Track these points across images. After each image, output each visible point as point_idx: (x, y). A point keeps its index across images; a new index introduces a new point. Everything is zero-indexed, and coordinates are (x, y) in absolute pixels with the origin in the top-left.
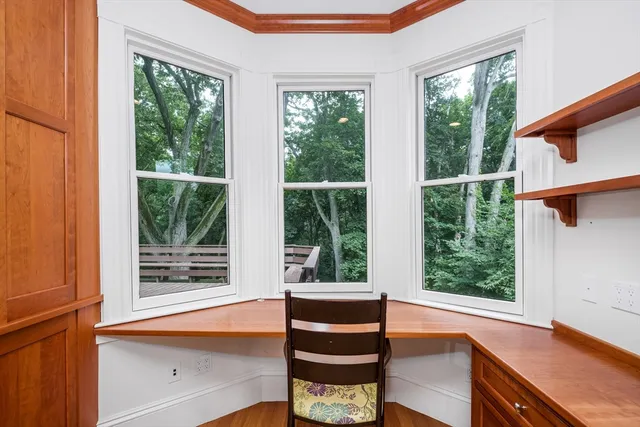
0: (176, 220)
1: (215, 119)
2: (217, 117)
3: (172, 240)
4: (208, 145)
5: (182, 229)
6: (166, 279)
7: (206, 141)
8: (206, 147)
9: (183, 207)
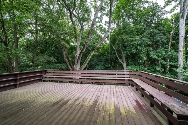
0: (77, 62)
1: (91, 29)
2: (92, 28)
3: (76, 68)
4: (89, 38)
5: (79, 64)
6: (71, 82)
7: (88, 36)
8: (88, 38)
9: (80, 58)
